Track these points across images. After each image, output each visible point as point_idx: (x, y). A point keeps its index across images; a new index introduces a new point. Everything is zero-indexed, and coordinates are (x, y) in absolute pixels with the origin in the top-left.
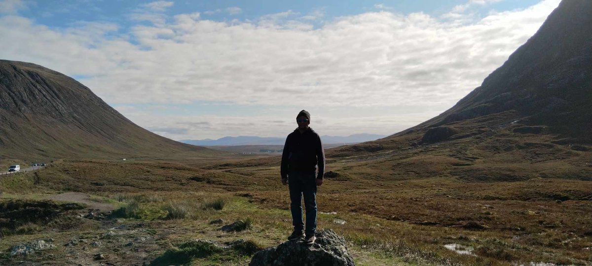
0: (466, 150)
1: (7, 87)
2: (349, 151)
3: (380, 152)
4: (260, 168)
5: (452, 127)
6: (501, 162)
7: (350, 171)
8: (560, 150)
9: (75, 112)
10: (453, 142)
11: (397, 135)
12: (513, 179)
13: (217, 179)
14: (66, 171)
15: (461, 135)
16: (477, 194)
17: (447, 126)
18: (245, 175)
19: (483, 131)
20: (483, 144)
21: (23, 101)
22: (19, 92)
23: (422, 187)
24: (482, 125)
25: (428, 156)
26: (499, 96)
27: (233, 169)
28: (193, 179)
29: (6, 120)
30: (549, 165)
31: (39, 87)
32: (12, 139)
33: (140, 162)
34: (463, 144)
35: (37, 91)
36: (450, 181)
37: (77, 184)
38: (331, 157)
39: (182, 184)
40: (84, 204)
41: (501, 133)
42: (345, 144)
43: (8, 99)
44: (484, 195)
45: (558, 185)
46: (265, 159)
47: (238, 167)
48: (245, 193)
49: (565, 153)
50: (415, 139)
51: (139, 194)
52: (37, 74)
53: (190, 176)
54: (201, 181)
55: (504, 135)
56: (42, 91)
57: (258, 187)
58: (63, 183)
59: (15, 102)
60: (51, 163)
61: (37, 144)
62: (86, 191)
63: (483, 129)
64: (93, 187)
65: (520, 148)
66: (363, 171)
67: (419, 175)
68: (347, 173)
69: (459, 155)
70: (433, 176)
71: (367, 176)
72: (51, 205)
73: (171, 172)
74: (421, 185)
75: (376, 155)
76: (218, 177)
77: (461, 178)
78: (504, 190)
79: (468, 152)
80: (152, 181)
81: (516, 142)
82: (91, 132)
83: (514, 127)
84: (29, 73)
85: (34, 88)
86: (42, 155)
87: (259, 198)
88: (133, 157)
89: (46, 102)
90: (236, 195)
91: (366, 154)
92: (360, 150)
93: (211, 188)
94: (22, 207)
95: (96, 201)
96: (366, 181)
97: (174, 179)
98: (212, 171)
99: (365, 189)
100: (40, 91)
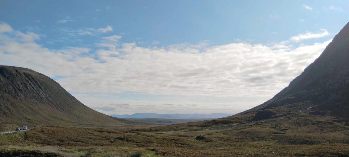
0: (281, 124)
1: (12, 82)
2: (210, 123)
3: (229, 125)
4: (157, 132)
5: (272, 110)
6: (302, 132)
7: (211, 136)
8: (337, 126)
9: (50, 97)
10: (273, 119)
11: (239, 114)
12: (311, 143)
13: (132, 139)
14: (43, 132)
15: (278, 115)
16: (291, 152)
17: (268, 110)
18: (149, 137)
19: (291, 114)
20: (290, 121)
21: (20, 90)
22: (18, 84)
23: (255, 147)
24: (290, 109)
25: (258, 128)
26: (299, 92)
27: (142, 133)
28: (118, 138)
29: (9, 101)
30: (332, 135)
31: (29, 82)
32: (12, 112)
33: (87, 128)
34: (279, 121)
35: (28, 85)
36: (272, 143)
37: (49, 140)
38: (200, 127)
39: (111, 142)
40: (58, 153)
41: (302, 115)
42: (208, 119)
43: (11, 89)
44: (295, 153)
45: (340, 147)
46: (160, 127)
47: (144, 132)
48: (153, 149)
49: (341, 128)
50: (250, 117)
51: (89, 147)
52: (29, 75)
53: (116, 137)
54: (123, 140)
55: (303, 116)
56: (32, 84)
57: (157, 144)
58: (41, 140)
59: (15, 91)
60: (35, 127)
61: (26, 115)
62: (55, 144)
63: (290, 112)
64: (59, 142)
65: (314, 124)
66: (219, 136)
67: (253, 140)
68: (210, 136)
69: (277, 128)
70: (262, 140)
71: (222, 139)
72: (39, 153)
73: (105, 134)
74: (255, 145)
75: (227, 126)
76: (133, 138)
77: (278, 141)
78: (307, 150)
79: (282, 126)
80: (93, 139)
81: (311, 120)
82: (58, 109)
83: (309, 111)
84: (25, 74)
85: (27, 82)
86: (29, 122)
87: (162, 152)
88: (81, 125)
89: (34, 91)
90: (147, 149)
91: (220, 126)
92: (217, 123)
93: (129, 145)
94: (21, 154)
95: (65, 151)
96: (222, 142)
97: (106, 138)
98: (129, 134)
99: (221, 147)
100: (30, 85)
